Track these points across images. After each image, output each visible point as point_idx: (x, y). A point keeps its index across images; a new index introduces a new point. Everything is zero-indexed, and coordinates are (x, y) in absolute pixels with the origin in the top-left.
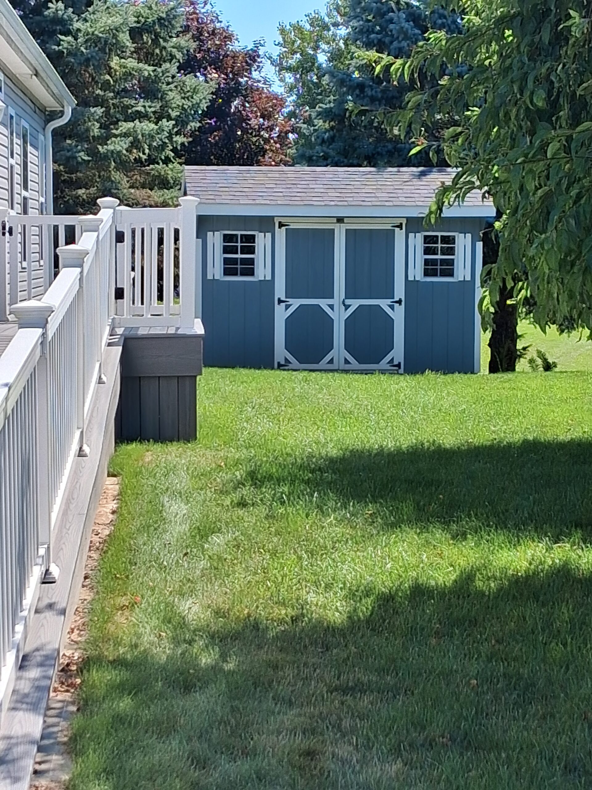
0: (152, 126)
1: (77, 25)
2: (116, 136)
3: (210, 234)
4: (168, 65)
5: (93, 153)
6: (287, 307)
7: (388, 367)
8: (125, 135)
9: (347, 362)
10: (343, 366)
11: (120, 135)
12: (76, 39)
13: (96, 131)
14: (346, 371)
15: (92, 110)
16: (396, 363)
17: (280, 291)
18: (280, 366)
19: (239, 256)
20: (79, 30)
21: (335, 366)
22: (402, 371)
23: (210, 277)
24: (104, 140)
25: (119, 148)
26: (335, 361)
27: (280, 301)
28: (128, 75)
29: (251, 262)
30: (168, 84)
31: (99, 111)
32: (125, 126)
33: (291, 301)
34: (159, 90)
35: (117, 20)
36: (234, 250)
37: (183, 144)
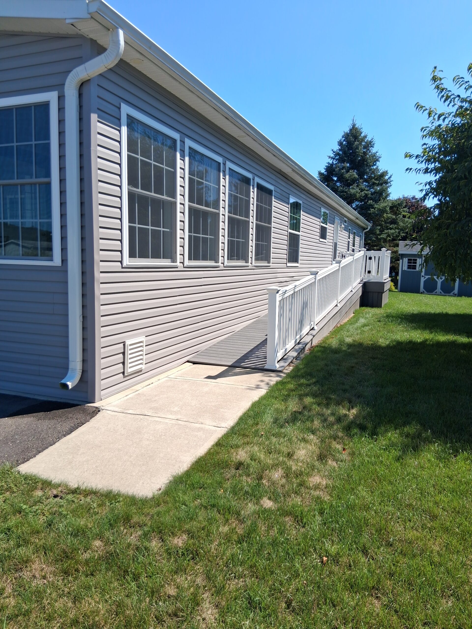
0: (394, 231)
1: (375, 206)
2: (383, 234)
3: (404, 259)
4: (400, 215)
5: (377, 238)
6: (425, 278)
7: (453, 295)
8: (386, 233)
9: (441, 293)
10: (439, 294)
11: (384, 234)
12: (375, 209)
13: (378, 232)
14: (441, 295)
15: (377, 227)
16: (455, 294)
17: (423, 274)
18: (421, 293)
19: (412, 264)
20: (376, 207)
21: (437, 294)
22: (457, 296)
23: (403, 269)
24: (380, 235)
25: (383, 237)
26: (437, 292)
27: (423, 276)
28: (388, 218)
29: (415, 266)
30: (400, 220)
31: (379, 227)
32: (386, 231)
33: (426, 276)
34: (397, 222)
35: (386, 204)
36: (411, 263)
37: (404, 236)
